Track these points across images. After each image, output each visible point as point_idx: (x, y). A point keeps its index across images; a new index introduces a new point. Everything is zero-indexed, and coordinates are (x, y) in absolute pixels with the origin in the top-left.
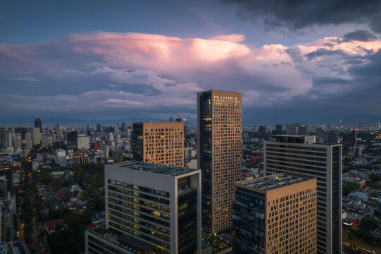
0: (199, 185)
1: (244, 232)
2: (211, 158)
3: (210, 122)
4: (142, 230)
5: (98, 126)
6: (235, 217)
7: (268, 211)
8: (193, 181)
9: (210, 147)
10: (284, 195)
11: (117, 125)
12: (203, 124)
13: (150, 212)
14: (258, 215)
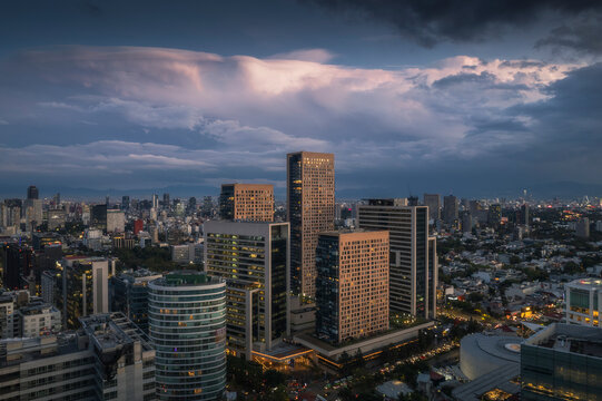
0: (288, 235)
1: (324, 269)
2: (301, 222)
3: (300, 185)
4: (240, 272)
5: (124, 198)
6: (318, 260)
7: (341, 250)
8: (283, 231)
9: (300, 210)
10: (356, 240)
11: (157, 197)
12: (292, 186)
13: (247, 255)
14: (333, 253)
